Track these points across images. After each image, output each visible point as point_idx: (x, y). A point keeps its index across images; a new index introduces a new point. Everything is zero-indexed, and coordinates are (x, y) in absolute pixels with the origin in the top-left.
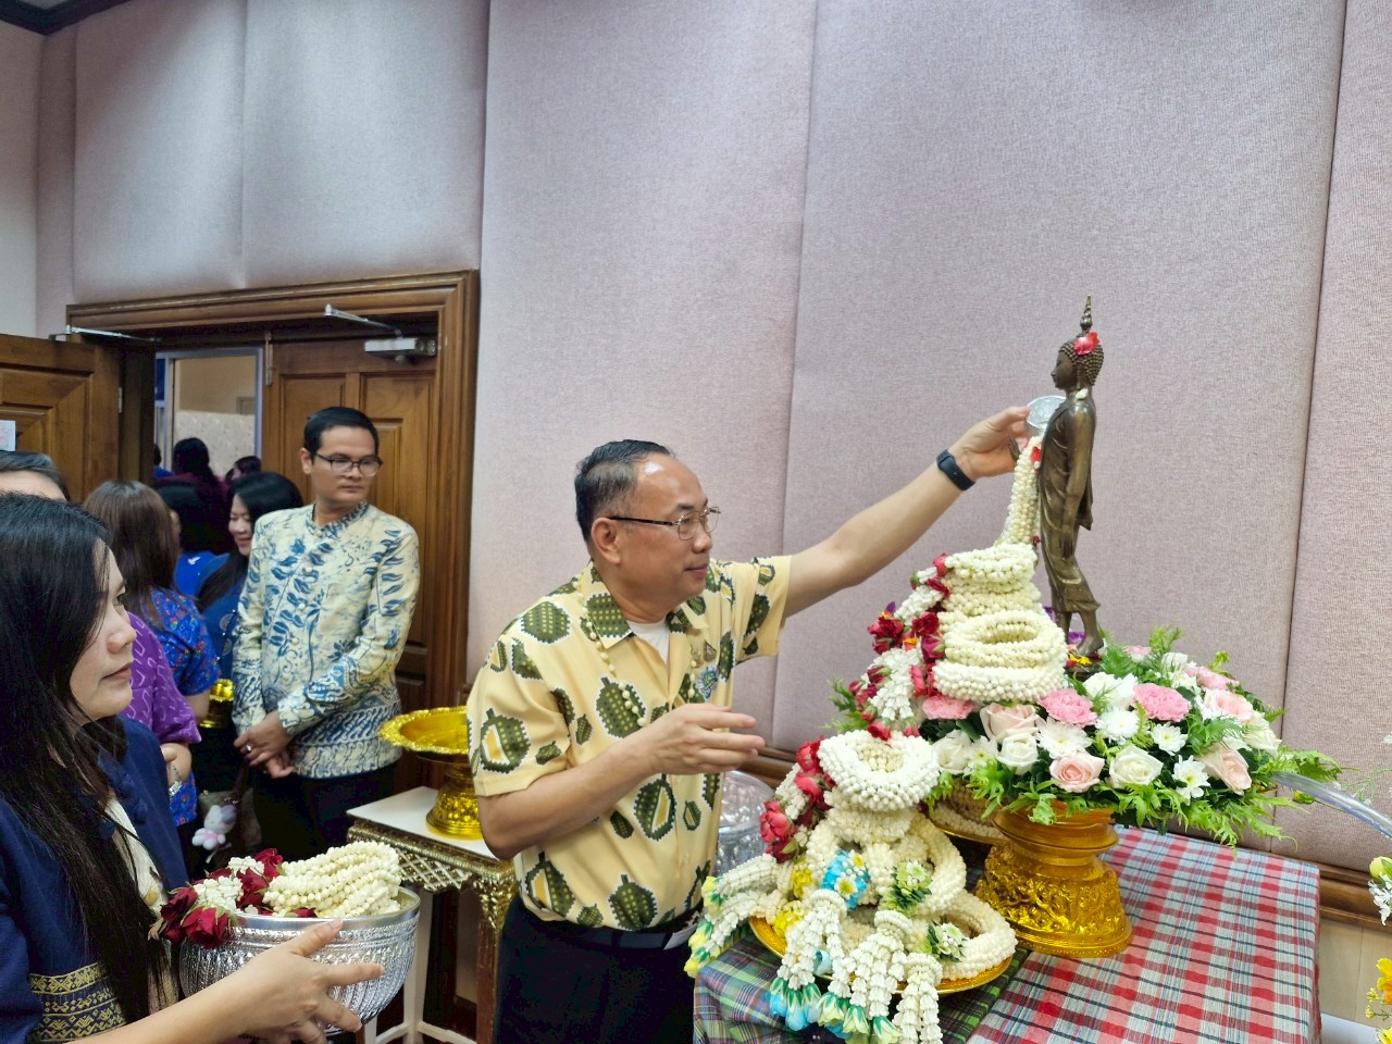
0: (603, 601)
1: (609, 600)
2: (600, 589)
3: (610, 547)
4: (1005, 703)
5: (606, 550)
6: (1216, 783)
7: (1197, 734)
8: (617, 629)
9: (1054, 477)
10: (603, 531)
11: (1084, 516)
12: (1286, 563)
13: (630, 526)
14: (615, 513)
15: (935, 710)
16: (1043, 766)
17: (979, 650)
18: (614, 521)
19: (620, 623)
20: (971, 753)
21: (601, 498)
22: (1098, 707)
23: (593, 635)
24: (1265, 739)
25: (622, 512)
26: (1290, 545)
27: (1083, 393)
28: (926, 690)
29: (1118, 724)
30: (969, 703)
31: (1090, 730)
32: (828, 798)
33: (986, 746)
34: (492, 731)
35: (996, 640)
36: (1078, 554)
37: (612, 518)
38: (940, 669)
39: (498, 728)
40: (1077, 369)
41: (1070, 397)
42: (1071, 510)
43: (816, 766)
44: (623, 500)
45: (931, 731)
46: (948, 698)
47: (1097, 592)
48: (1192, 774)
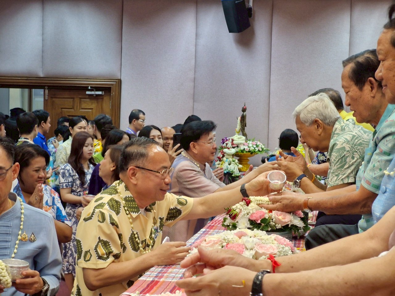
0: (130, 199)
1: (132, 198)
2: (129, 194)
3: (133, 178)
4: (240, 144)
5: (132, 179)
6: (259, 150)
7: (257, 146)
8: (136, 210)
9: (242, 122)
10: (132, 172)
11: (246, 126)
12: (267, 131)
13: (143, 171)
14: (138, 166)
15: (234, 146)
16: (244, 149)
17: (237, 140)
18: (137, 168)
19: (137, 208)
20: (237, 149)
21: (133, 159)
22: (249, 144)
23: (128, 212)
24: (263, 147)
25: (141, 166)
26: (267, 129)
27: (245, 113)
28: (233, 144)
29: (250, 145)
30: (237, 145)
31: (248, 146)
32: (225, 154)
33: (239, 148)
34: (100, 245)
35: (239, 139)
36: (245, 130)
37: (136, 167)
38: (234, 142)
39: (102, 244)
40: (244, 110)
41: (243, 113)
42: (244, 125)
43: (223, 152)
44: (142, 162)
45: (234, 148)
46: (235, 144)
47: (247, 134)
48: (257, 149)
